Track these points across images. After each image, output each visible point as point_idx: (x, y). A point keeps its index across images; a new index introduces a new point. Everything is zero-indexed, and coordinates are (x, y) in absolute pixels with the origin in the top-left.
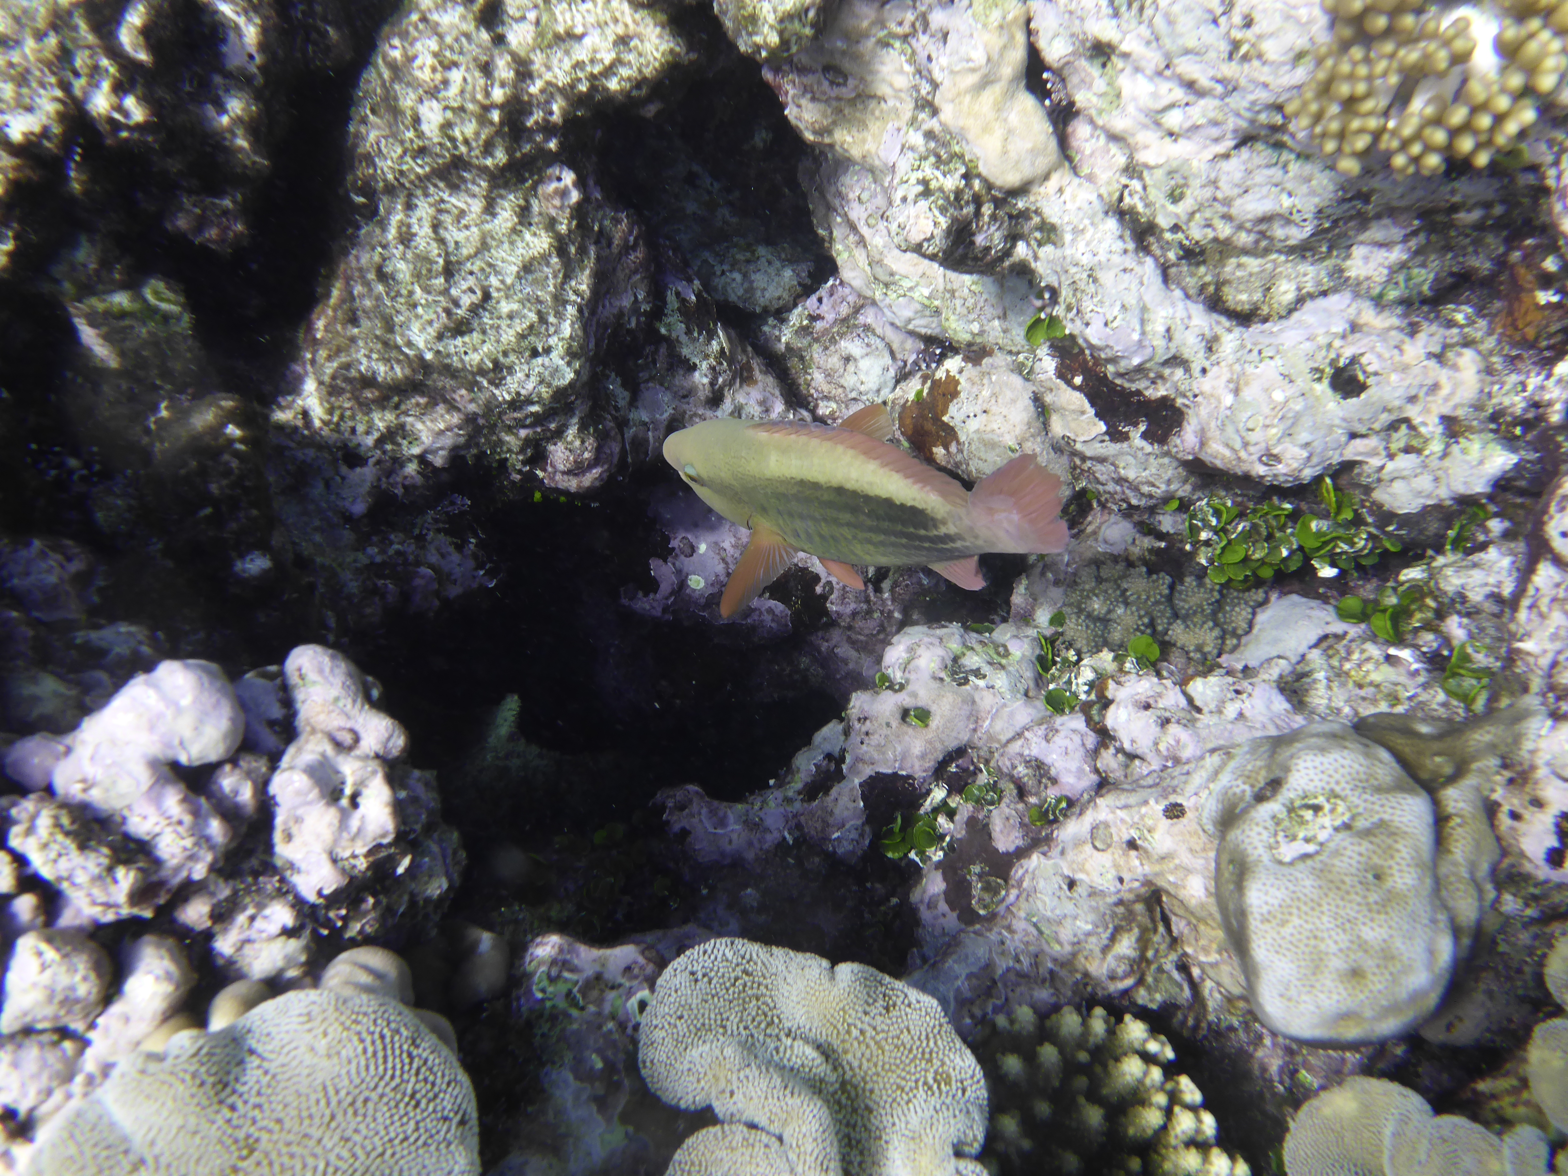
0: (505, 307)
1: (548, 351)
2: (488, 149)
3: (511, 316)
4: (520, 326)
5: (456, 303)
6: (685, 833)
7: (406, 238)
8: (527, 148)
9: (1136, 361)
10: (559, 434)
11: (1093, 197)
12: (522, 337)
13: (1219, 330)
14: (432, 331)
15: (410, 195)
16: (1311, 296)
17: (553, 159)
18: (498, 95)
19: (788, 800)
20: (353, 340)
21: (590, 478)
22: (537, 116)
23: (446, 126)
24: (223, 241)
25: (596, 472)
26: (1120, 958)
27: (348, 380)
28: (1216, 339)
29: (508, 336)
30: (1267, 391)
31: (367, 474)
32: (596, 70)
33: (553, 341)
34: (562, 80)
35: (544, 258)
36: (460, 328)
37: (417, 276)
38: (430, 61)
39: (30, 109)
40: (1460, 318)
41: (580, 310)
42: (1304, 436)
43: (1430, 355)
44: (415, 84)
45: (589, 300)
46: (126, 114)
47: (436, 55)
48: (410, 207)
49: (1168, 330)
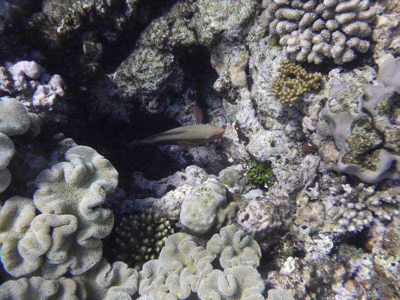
0: (150, 72)
1: (154, 83)
2: (159, 45)
3: (150, 74)
4: (151, 76)
5: (142, 67)
6: (135, 179)
7: (140, 54)
8: (166, 48)
9: (244, 126)
10: (151, 100)
11: (249, 95)
12: (150, 78)
13: (260, 128)
14: (136, 70)
15: (145, 47)
16: (278, 129)
17: (171, 52)
18: (164, 36)
19: (156, 183)
20: (125, 67)
21: (154, 111)
22: (170, 43)
23: (155, 38)
24: (111, 40)
25: (155, 111)
26: (174, 213)
27: (122, 74)
28: (259, 129)
29: (148, 77)
30: (260, 140)
31: (117, 91)
32: (181, 39)
33: (155, 81)
34: (176, 38)
35: (161, 67)
36: (141, 72)
37: (139, 60)
38: (156, 26)
39: (87, 4)
40: (299, 144)
41: (163, 79)
42: (263, 151)
43: (289, 147)
44: (153, 29)
45: (166, 79)
46: (101, 11)
47: (158, 26)
48: (144, 49)
49: (251, 123)
